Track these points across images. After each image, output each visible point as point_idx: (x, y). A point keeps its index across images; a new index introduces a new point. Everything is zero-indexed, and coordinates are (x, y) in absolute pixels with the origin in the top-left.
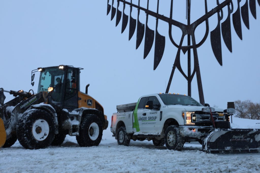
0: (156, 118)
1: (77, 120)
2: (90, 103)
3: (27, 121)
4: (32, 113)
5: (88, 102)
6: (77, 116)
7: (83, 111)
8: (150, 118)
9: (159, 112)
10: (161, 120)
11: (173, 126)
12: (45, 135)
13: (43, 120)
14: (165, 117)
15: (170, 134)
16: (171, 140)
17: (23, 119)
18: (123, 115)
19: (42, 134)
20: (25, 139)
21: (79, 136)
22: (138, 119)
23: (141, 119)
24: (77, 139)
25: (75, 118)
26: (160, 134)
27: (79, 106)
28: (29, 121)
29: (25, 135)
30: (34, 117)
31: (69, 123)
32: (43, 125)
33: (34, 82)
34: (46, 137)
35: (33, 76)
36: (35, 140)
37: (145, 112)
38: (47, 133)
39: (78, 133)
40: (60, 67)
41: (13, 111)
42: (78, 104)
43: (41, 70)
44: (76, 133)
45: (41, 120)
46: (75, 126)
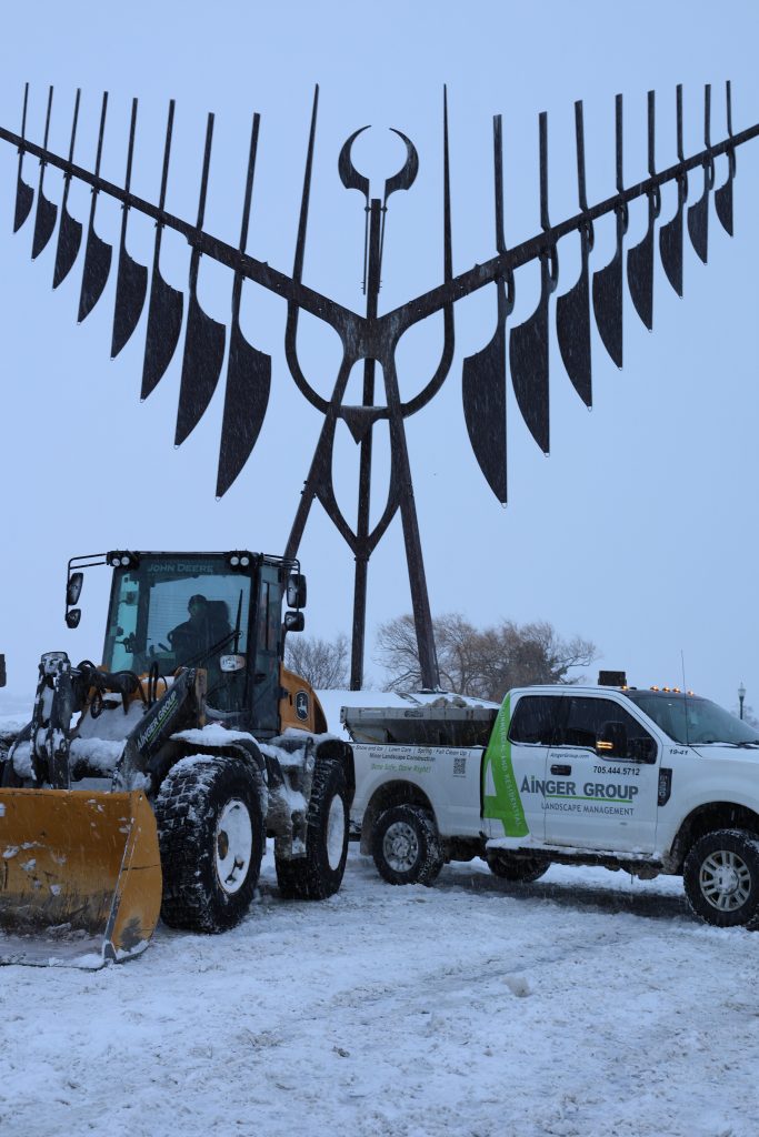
0: (632, 791)
1: (295, 787)
2: (305, 709)
3: (206, 811)
4: (216, 777)
5: (298, 705)
6: (294, 774)
7: (314, 750)
8: (594, 790)
9: (650, 772)
10: (662, 801)
11: (736, 833)
12: (239, 865)
13: (239, 803)
14: (686, 799)
15: (719, 861)
16: (725, 886)
17: (181, 801)
18: (418, 759)
19: (230, 860)
20: (195, 891)
21: (305, 856)
22: (519, 785)
23: (542, 787)
25: (286, 778)
26: (656, 856)
27: (283, 723)
28: (210, 814)
29: (198, 873)
30: (219, 796)
31: (282, 802)
32: (235, 823)
33: (79, 611)
34: (241, 875)
35: (75, 581)
36: (220, 892)
37: (563, 761)
38: (246, 858)
39: (304, 846)
40: (234, 561)
41: (118, 764)
42: (279, 715)
43: (126, 561)
44: (298, 847)
45: (233, 803)
46: (296, 814)
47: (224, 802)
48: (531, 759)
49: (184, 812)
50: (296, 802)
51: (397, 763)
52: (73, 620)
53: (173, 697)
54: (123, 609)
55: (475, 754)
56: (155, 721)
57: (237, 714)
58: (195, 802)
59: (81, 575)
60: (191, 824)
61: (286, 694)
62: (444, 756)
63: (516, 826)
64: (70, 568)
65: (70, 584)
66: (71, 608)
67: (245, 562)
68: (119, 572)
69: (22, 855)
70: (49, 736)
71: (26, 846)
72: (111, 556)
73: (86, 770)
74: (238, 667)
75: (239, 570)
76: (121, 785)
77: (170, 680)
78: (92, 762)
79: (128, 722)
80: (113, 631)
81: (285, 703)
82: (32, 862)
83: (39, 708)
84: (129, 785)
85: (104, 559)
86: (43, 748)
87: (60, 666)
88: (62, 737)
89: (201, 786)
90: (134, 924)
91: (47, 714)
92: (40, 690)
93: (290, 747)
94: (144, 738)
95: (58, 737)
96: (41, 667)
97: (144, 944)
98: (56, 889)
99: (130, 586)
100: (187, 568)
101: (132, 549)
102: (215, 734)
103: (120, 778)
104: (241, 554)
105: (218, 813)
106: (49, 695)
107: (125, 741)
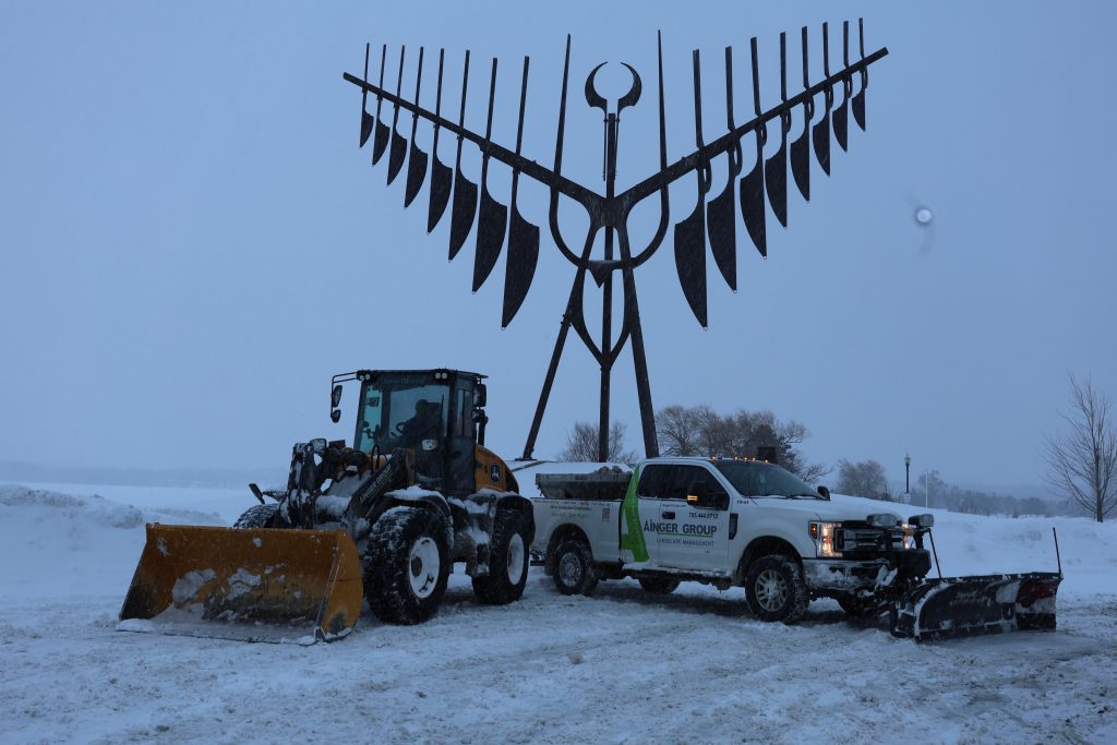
0: (713, 529)
1: (482, 528)
2: (497, 475)
3: (399, 544)
4: (408, 521)
5: (492, 473)
6: (481, 519)
7: (496, 503)
8: (690, 529)
9: (724, 516)
10: (732, 536)
11: (778, 557)
12: (430, 579)
13: (428, 539)
14: (749, 532)
15: (768, 577)
16: (771, 594)
17: (384, 537)
18: (579, 509)
19: (423, 577)
20: (393, 596)
21: (489, 574)
22: (643, 526)
23: (656, 527)
24: (473, 582)
25: (475, 522)
26: (728, 574)
27: (478, 485)
28: (404, 545)
29: (395, 585)
30: (410, 534)
31: (469, 539)
32: (426, 552)
33: (339, 411)
34: (432, 587)
35: (336, 393)
36: (414, 597)
37: (670, 509)
38: (436, 574)
39: (487, 568)
40: (438, 376)
41: (345, 513)
42: (474, 479)
43: (368, 377)
44: (483, 569)
45: (423, 539)
46: (481, 547)
47: (416, 538)
48: (650, 508)
49: (385, 544)
50: (481, 538)
51: (567, 512)
52: (336, 417)
53: (389, 467)
54: (368, 409)
55: (616, 504)
56: (374, 484)
57: (439, 479)
58: (393, 538)
59: (340, 387)
60: (389, 552)
61: (480, 466)
62: (596, 507)
63: (641, 555)
64: (333, 383)
65: (333, 393)
66: (334, 409)
67: (445, 376)
68: (365, 385)
69: (275, 573)
70: (299, 494)
71: (278, 566)
72: (360, 373)
73: (326, 516)
74: (434, 447)
75: (441, 382)
76: (347, 526)
77: (389, 456)
78: (329, 511)
79: (355, 485)
80: (361, 422)
81: (479, 474)
82: (283, 577)
83: (292, 476)
84: (353, 526)
85: (354, 376)
86: (295, 502)
87: (306, 448)
88: (308, 495)
89: (398, 527)
90: (339, 617)
91: (297, 479)
92: (293, 464)
93: (480, 501)
94: (366, 495)
95: (305, 495)
96: (295, 448)
97: (348, 630)
98: (297, 594)
99: (373, 393)
100: (407, 381)
101: (372, 369)
102: (414, 492)
103: (346, 522)
104: (441, 371)
105: (410, 545)
106: (299, 467)
107: (350, 498)
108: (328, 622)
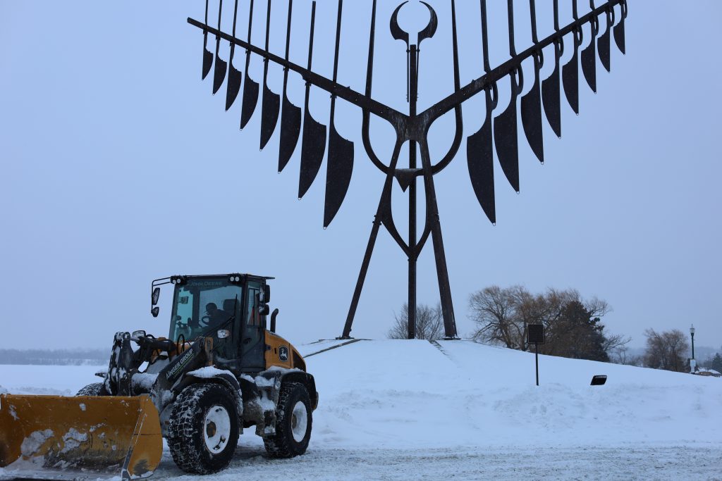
1: (270, 398)
2: (285, 355)
3: (196, 410)
5: (281, 353)
6: (269, 390)
7: (281, 378)
12: (222, 440)
13: (221, 408)
19: (216, 438)
21: (275, 434)
24: (264, 440)
25: (265, 394)
27: (268, 364)
28: (200, 411)
30: (205, 403)
31: (258, 407)
32: (219, 417)
33: (158, 308)
34: (223, 446)
35: (155, 293)
36: (207, 452)
38: (227, 436)
39: (274, 430)
40: (232, 279)
41: (153, 386)
42: (265, 360)
43: (179, 281)
44: (270, 430)
45: (216, 407)
46: (268, 413)
47: (210, 405)
50: (267, 405)
52: (155, 313)
53: (191, 351)
54: (180, 306)
56: (178, 364)
57: (233, 360)
58: (191, 405)
59: (158, 289)
61: (269, 348)
64: (153, 286)
65: (153, 294)
66: (154, 307)
67: (237, 279)
68: (177, 286)
69: (98, 431)
70: (117, 371)
71: (99, 425)
72: (173, 278)
73: (140, 390)
74: (227, 335)
75: (234, 283)
76: (154, 396)
77: (192, 343)
78: (142, 385)
79: (161, 365)
80: (174, 317)
81: (269, 354)
82: (103, 434)
83: (113, 357)
84: (161, 396)
85: (169, 280)
86: (115, 378)
87: (124, 336)
88: (125, 372)
89: (195, 397)
90: (143, 463)
91: (117, 360)
92: (114, 348)
93: (268, 376)
94: (171, 373)
95: (122, 372)
96: (115, 337)
97: (150, 473)
98: (114, 447)
99: (184, 293)
100: (209, 284)
101: (182, 274)
102: (209, 371)
103: (154, 392)
104: (234, 275)
105: (205, 411)
106: (118, 350)
107: (158, 374)
108: (134, 466)
